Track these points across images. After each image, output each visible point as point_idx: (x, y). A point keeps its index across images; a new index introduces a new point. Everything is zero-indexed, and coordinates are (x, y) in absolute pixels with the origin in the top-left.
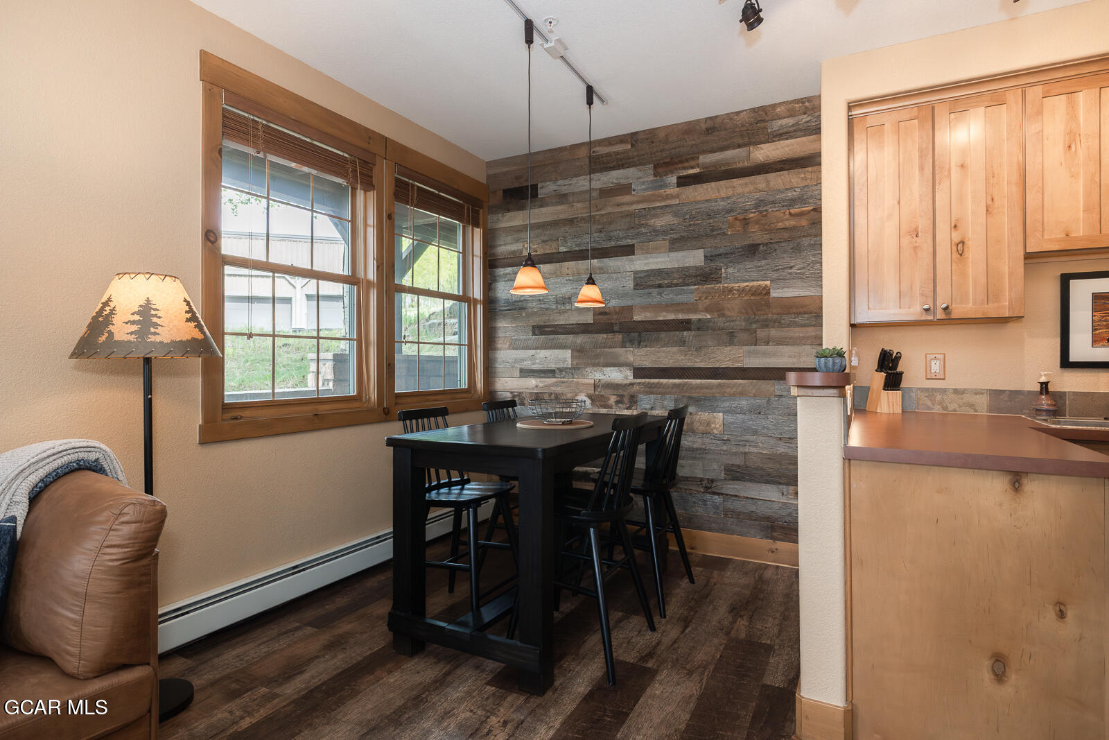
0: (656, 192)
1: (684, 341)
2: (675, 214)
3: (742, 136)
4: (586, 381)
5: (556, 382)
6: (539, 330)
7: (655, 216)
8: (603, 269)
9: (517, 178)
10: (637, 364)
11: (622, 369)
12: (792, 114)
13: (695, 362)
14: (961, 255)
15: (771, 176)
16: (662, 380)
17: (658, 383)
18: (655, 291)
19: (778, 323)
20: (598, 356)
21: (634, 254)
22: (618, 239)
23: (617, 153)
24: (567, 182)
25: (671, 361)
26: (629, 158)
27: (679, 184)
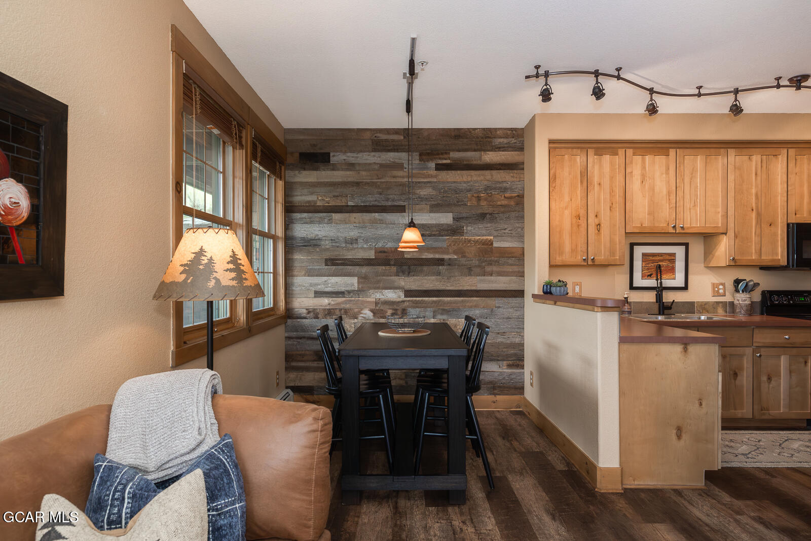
0: (421, 172)
1: (440, 273)
2: (434, 188)
3: (477, 144)
4: (369, 299)
5: (345, 301)
6: (331, 262)
7: (420, 188)
8: (382, 220)
9: (314, 145)
10: (407, 287)
11: (396, 291)
12: (506, 137)
13: (448, 286)
14: (599, 231)
15: (494, 172)
16: (424, 298)
17: (422, 300)
19: (498, 262)
20: (378, 282)
21: (405, 212)
22: (393, 200)
23: (393, 141)
24: (355, 155)
25: (431, 286)
26: (402, 146)
27: (437, 169)
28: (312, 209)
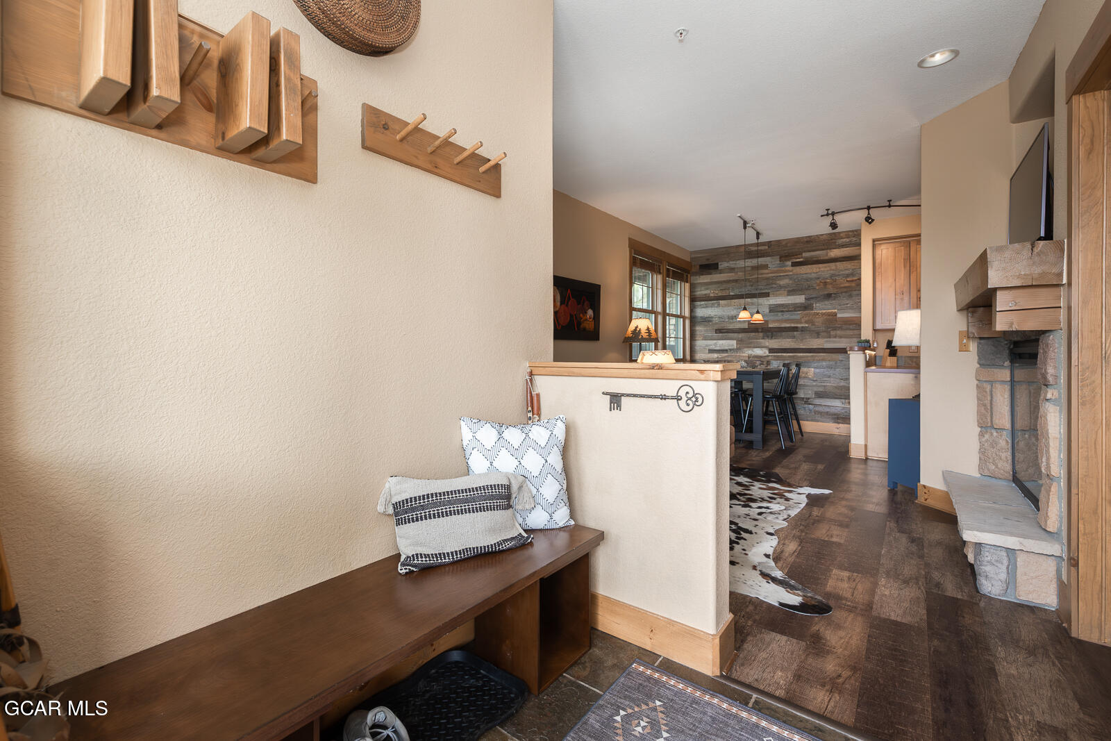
0: (781, 269)
2: (791, 279)
3: (824, 245)
4: (744, 355)
5: (728, 356)
6: (719, 331)
7: (780, 280)
8: (753, 303)
9: (708, 260)
10: (770, 347)
11: (763, 349)
12: (848, 237)
13: (800, 346)
15: (838, 264)
16: (783, 354)
17: (781, 355)
18: (780, 314)
19: (840, 328)
20: (751, 343)
21: (769, 297)
22: (761, 289)
23: (762, 250)
24: (734, 262)
25: (788, 346)
26: (767, 253)
27: (792, 266)
28: (707, 298)
